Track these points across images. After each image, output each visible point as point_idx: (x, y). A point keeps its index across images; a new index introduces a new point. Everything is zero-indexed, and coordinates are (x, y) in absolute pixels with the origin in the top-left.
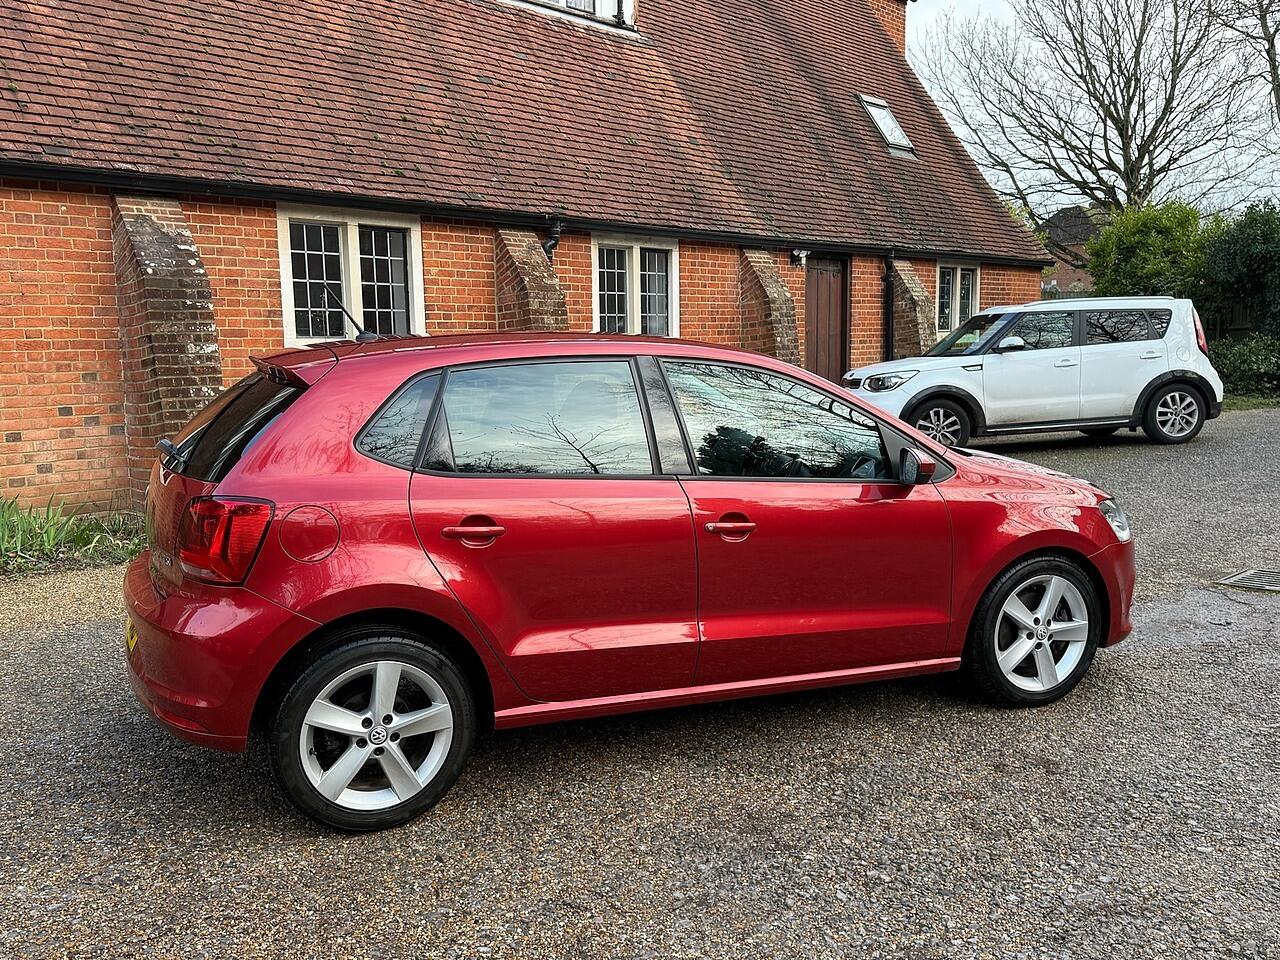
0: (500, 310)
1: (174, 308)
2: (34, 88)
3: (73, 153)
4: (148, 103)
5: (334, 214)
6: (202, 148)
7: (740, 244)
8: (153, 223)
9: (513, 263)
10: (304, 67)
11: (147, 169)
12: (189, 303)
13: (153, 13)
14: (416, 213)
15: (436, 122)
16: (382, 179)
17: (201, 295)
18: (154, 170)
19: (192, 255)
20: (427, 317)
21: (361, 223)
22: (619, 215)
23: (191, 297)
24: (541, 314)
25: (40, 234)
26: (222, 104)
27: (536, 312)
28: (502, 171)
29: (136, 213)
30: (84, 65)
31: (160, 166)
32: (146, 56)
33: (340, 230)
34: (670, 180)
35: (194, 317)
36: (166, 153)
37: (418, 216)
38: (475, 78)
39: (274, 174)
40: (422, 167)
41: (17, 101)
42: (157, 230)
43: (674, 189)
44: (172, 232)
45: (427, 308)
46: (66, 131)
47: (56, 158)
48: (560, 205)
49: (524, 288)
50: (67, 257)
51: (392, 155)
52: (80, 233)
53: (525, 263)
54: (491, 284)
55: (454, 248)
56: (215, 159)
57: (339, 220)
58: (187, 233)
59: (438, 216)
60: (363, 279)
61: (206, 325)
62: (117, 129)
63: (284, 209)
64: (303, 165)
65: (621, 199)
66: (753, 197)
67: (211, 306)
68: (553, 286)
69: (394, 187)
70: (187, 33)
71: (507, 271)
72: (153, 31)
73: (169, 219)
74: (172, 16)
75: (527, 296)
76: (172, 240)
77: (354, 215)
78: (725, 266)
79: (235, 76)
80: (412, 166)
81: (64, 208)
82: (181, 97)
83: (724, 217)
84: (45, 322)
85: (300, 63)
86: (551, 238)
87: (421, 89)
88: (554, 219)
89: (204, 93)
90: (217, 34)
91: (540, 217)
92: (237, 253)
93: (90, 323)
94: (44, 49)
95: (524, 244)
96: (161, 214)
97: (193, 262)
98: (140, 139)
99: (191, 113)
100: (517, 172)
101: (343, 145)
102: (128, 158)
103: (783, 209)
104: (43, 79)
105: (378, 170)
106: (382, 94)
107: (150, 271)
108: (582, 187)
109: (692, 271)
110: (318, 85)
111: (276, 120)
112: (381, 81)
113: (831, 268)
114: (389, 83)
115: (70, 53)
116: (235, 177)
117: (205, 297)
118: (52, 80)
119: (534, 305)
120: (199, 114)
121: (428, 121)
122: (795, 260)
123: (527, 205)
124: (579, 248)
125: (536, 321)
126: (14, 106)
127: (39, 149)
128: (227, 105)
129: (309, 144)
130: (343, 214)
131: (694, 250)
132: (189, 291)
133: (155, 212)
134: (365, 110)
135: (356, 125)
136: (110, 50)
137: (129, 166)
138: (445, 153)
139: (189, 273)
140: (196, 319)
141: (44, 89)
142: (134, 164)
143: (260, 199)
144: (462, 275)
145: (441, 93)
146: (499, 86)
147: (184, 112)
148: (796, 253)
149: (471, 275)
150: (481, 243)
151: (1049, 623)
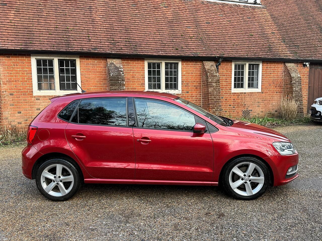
0: (203, 82)
1: (116, 83)
2: (93, 36)
3: (98, 50)
4: (118, 37)
5: (159, 60)
6: (128, 47)
7: (284, 61)
8: (114, 64)
9: (206, 70)
10: (158, 25)
11: (114, 52)
12: (119, 82)
13: (123, 16)
15: (191, 35)
16: (172, 51)
17: (123, 80)
18: (115, 52)
19: (121, 71)
20: (182, 84)
21: (166, 62)
22: (241, 55)
23: (120, 81)
24: (212, 83)
25: (91, 67)
26: (135, 36)
27: (210, 82)
28: (207, 46)
29: (111, 62)
30: (105, 30)
31: (117, 51)
32: (120, 26)
33: (161, 64)
34: (262, 44)
35: (121, 85)
36: (119, 48)
37: (181, 60)
38: (205, 23)
39: (144, 52)
40: (184, 47)
41: (89, 39)
42: (115, 66)
43: (263, 47)
44: (118, 66)
45: (182, 82)
46: (98, 45)
47: (94, 51)
48: (222, 54)
49: (207, 76)
50: (97, 72)
51: (176, 45)
52: (99, 67)
53: (209, 70)
54: (201, 75)
55: (190, 67)
56: (131, 49)
58: (122, 66)
59: (185, 59)
60: (166, 75)
61: (123, 87)
62: (109, 44)
63: (146, 60)
64: (152, 49)
65: (243, 51)
66: (291, 48)
67: (124, 83)
68: (216, 76)
69: (175, 53)
70: (131, 20)
71: (205, 72)
72: (123, 20)
73: (118, 63)
74: (128, 16)
75: (208, 78)
76: (117, 68)
77: (164, 60)
78: (279, 68)
79: (140, 29)
80: (181, 47)
81: (96, 62)
82: (126, 35)
83: (278, 54)
84: (91, 86)
85: (157, 24)
86: (218, 63)
87: (189, 27)
88: (219, 58)
89: (131, 34)
90: (138, 20)
91: (215, 57)
92: (134, 70)
93: (101, 86)
94: (97, 27)
95: (210, 65)
96: (117, 62)
97: (121, 73)
98: (114, 46)
99: (127, 39)
100: (211, 46)
101: (164, 43)
102: (110, 50)
103: (302, 51)
104: (96, 34)
105: (171, 49)
106: (177, 30)
107: (111, 75)
108: (231, 49)
109: (267, 70)
110: (160, 29)
111: (148, 39)
112: (178, 27)
113: (319, 67)
114: (180, 27)
115: (103, 27)
116: (134, 53)
117: (123, 81)
118: (97, 34)
119: (210, 80)
120: (129, 39)
121: (189, 35)
122: (305, 65)
123: (212, 55)
124: (228, 65)
125: (210, 85)
126: (88, 40)
127: (91, 49)
128: (137, 36)
129: (155, 44)
130: (161, 60)
131: (267, 64)
132: (120, 79)
133: (115, 62)
134: (172, 34)
135: (169, 38)
136: (112, 26)
137: (110, 52)
138: (191, 43)
139: (120, 75)
140: (121, 86)
141: (95, 36)
142: (111, 51)
143: (140, 58)
144: (192, 73)
145: (194, 28)
146: (212, 24)
147: (126, 39)
148: (304, 63)
149: (195, 73)
150: (198, 65)
151: (249, 176)
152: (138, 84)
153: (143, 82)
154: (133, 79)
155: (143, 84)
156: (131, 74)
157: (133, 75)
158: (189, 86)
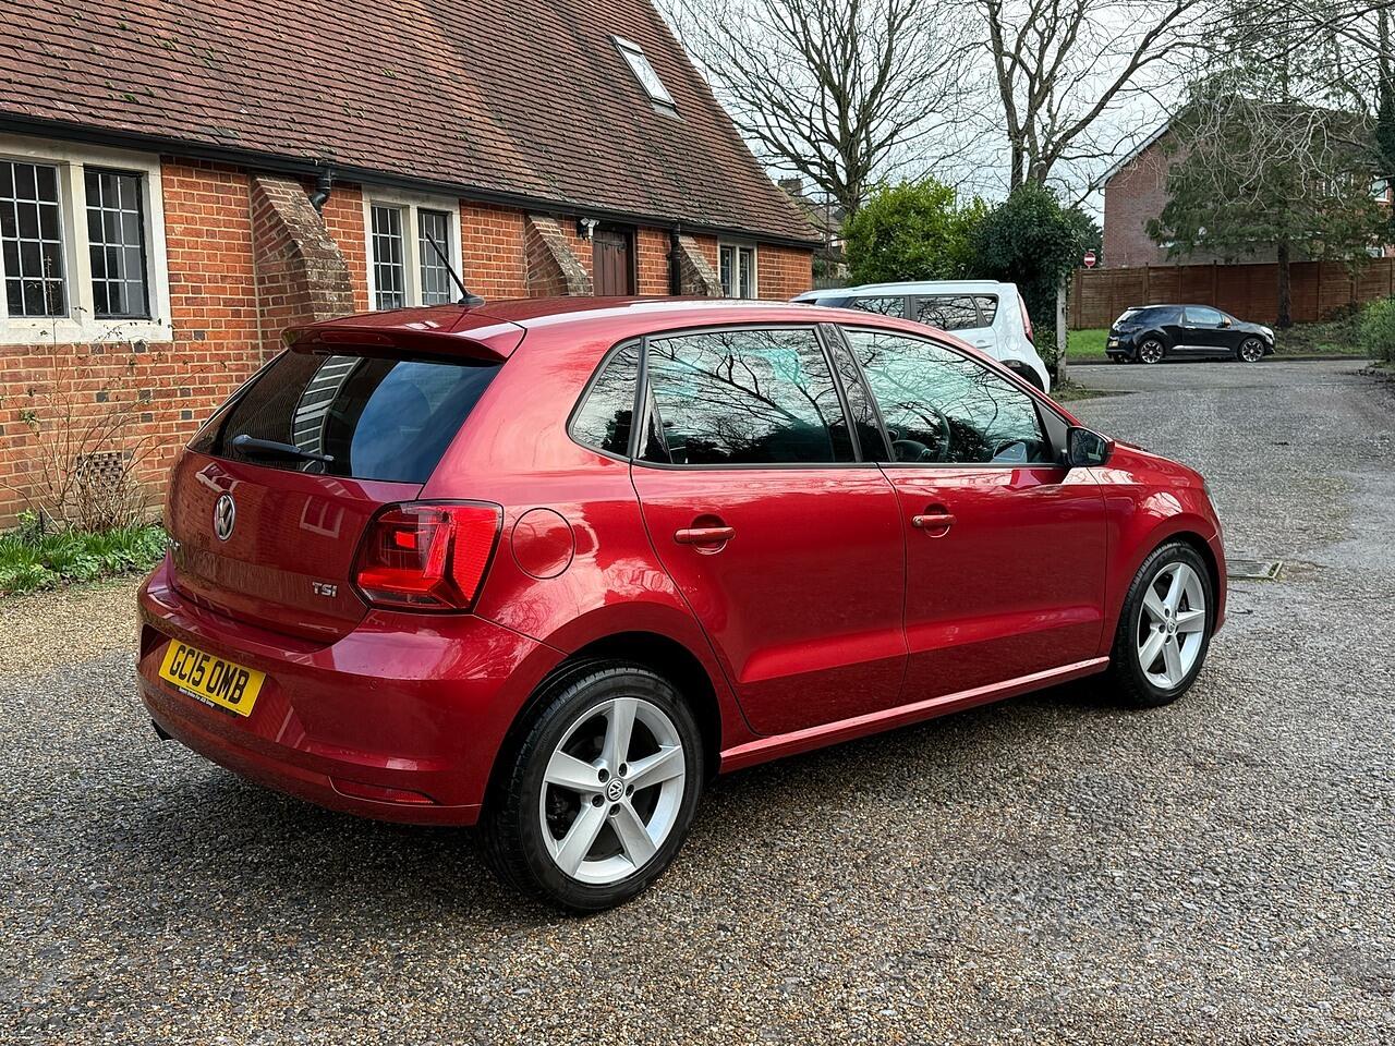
0: (261, 281)
5: (53, 149)
7: (524, 208)
9: (281, 220)
14: (155, 151)
15: (162, 33)
16: (111, 104)
20: (172, 290)
21: (87, 162)
22: (394, 165)
24: (322, 288)
27: (315, 286)
28: (250, 101)
33: (59, 171)
34: (439, 124)
37: (157, 156)
40: (156, 92)
43: (446, 136)
45: (172, 277)
48: (326, 148)
49: (298, 254)
51: (116, 74)
53: (294, 221)
54: (247, 248)
55: (202, 199)
57: (59, 158)
59: (182, 156)
60: (91, 239)
64: (10, 81)
65: (391, 145)
66: (530, 151)
68: (330, 254)
69: (128, 117)
75: (303, 264)
77: (79, 152)
78: (510, 235)
80: (142, 89)
83: (507, 175)
86: (319, 191)
88: (325, 166)
91: (309, 162)
95: (289, 197)
100: (268, 104)
101: (54, 57)
103: (562, 168)
105: (104, 93)
108: (345, 127)
109: (475, 239)
113: (615, 242)
119: (313, 277)
121: (152, 31)
122: (582, 230)
123: (289, 147)
124: (349, 206)
129: (14, 53)
130: (64, 150)
131: (476, 213)
135: (65, 31)
138: (179, 75)
144: (213, 235)
148: (583, 222)
149: (224, 235)
150: (235, 193)
158: (204, 302)
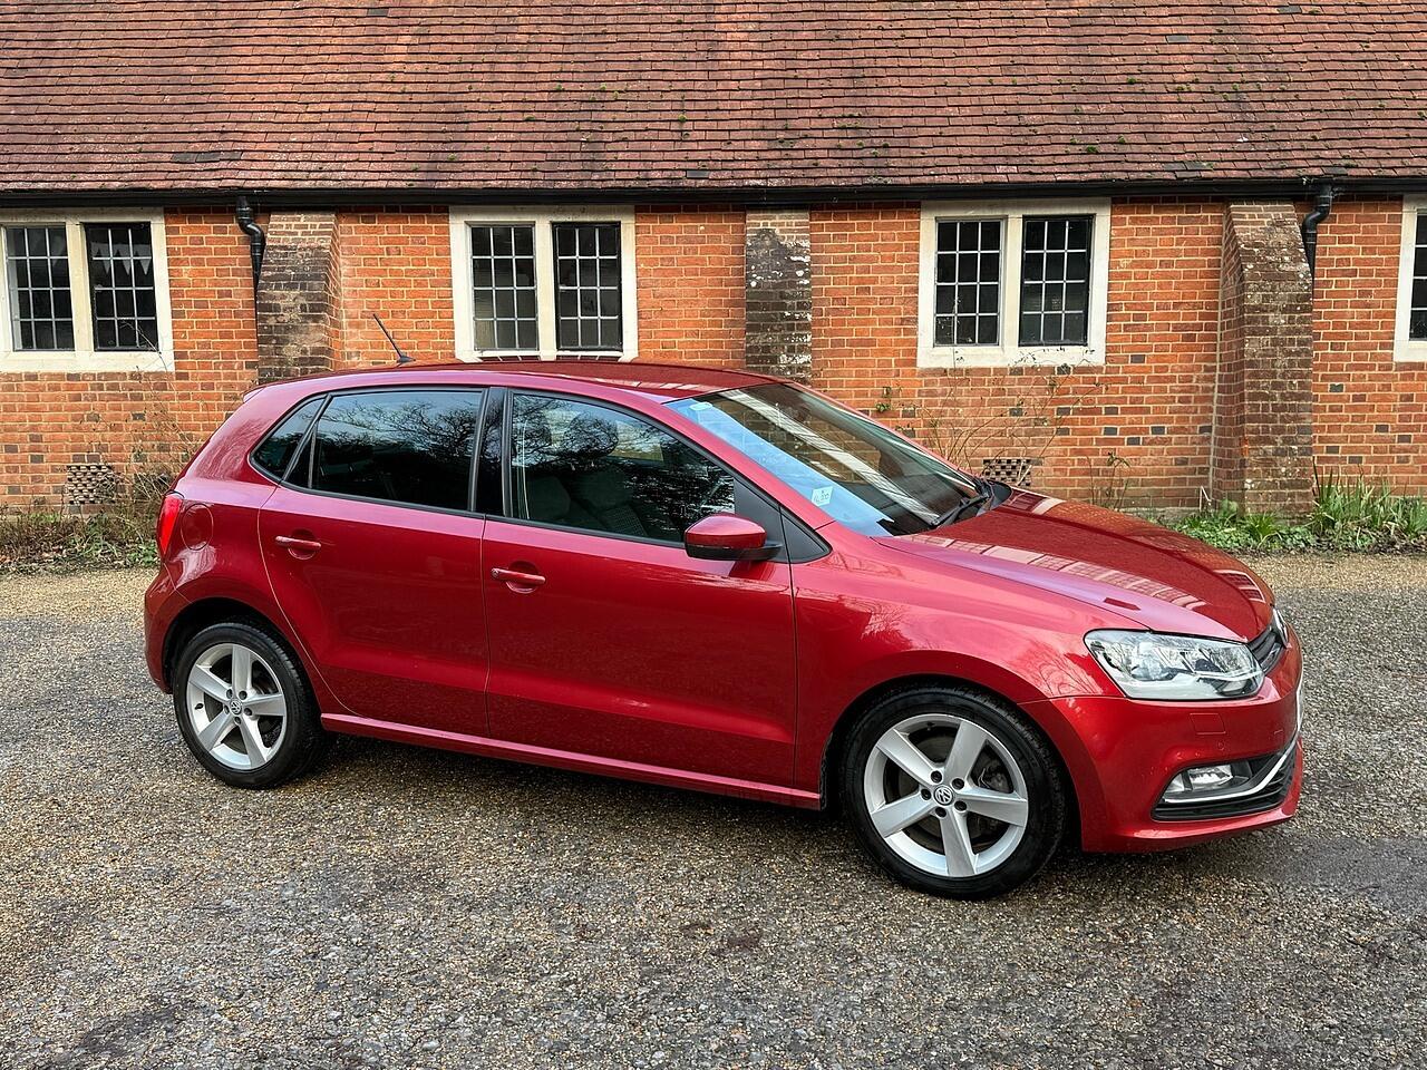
1: (772, 320)
2: (702, 115)
3: (712, 175)
4: (809, 113)
5: (991, 207)
6: (848, 154)
8: (774, 235)
9: (1238, 246)
10: (1015, 41)
11: (775, 183)
12: (787, 314)
13: (852, 15)
15: (1180, 77)
16: (1064, 159)
17: (801, 306)
18: (784, 182)
19: (801, 265)
20: (1109, 318)
21: (1028, 213)
23: (791, 308)
24: (1266, 311)
25: (680, 253)
26: (891, 102)
27: (1254, 309)
28: (1260, 127)
29: (761, 227)
30: (758, 84)
31: (792, 178)
32: (826, 64)
33: (1003, 224)
35: (791, 328)
36: (806, 163)
37: (1109, 199)
38: (1275, 11)
39: (919, 172)
40: (1127, 139)
41: (682, 131)
42: (776, 243)
44: (790, 244)
45: (1110, 307)
46: (714, 155)
47: (693, 181)
48: (1344, 162)
49: (1242, 279)
50: (702, 274)
51: (1090, 129)
52: (715, 250)
54: (1216, 274)
55: (1159, 232)
56: (858, 163)
57: (999, 213)
58: (806, 244)
59: (1130, 196)
60: (1023, 278)
61: (802, 336)
62: (765, 145)
63: (930, 208)
64: (960, 157)
67: (809, 317)
68: (1293, 276)
69: (1074, 168)
70: (883, 29)
71: (1233, 257)
72: (845, 35)
73: (792, 231)
74: (872, 14)
75: (1242, 288)
76: (782, 252)
77: (1018, 206)
79: (921, 67)
80: (1115, 138)
81: (702, 228)
82: (846, 101)
84: (679, 334)
85: (1011, 37)
86: (1317, 209)
87: (1176, 39)
88: (1319, 183)
89: (875, 92)
90: (917, 24)
91: (1296, 182)
92: (871, 259)
93: (719, 335)
94: (726, 75)
95: (1266, 220)
96: (787, 227)
97: (800, 273)
98: (784, 152)
99: (851, 116)
100: (1288, 126)
101: (1026, 126)
102: (763, 174)
104: (714, 105)
105: (1061, 150)
106: (1112, 56)
107: (754, 284)
110: (1023, 60)
111: (951, 109)
112: (1118, 40)
114: (1129, 40)
115: (749, 74)
116: (868, 181)
117: (805, 308)
118: (721, 105)
119: (1254, 299)
120: (860, 116)
121: (1168, 78)
123: (1282, 169)
124: (1377, 219)
125: (1253, 320)
126: (676, 136)
127: (682, 174)
128: (898, 102)
129: (983, 131)
130: (1003, 207)
132: (789, 302)
133: (781, 224)
134: (1077, 79)
135: (1056, 99)
136: (790, 64)
137: (759, 182)
138: (1176, 116)
139: (793, 285)
140: (793, 330)
141: (711, 115)
142: (766, 178)
143: (901, 200)
144: (1169, 264)
145: (1207, 39)
146: (1311, 13)
147: (844, 117)
149: (1182, 264)
150: (1204, 223)
151: (959, 784)
152: (886, 322)
153: (908, 313)
154: (862, 301)
155: (908, 320)
156: (854, 275)
157: (861, 281)
158: (1148, 328)
